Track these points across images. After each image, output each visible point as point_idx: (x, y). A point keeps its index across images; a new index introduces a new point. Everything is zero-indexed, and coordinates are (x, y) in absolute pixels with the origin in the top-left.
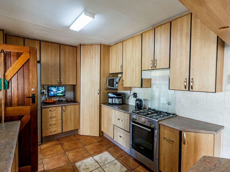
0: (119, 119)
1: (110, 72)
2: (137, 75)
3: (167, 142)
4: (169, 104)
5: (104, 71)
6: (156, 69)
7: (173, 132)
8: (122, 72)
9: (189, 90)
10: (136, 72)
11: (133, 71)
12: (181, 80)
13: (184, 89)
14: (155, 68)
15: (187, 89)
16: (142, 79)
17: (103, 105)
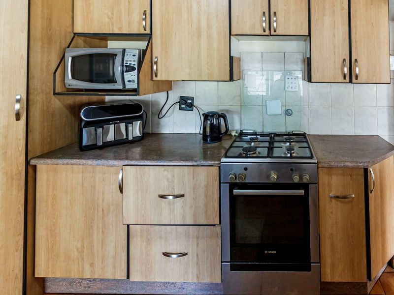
0: (163, 197)
1: (79, 29)
2: (215, 46)
3: (339, 203)
4: (288, 113)
5: (50, 19)
6: (275, 34)
7: (351, 176)
8: (148, 32)
9: (351, 82)
10: (209, 37)
11: (199, 35)
12: (335, 62)
13: (341, 79)
14: (273, 33)
15: (348, 80)
16: (231, 58)
17: (42, 161)
